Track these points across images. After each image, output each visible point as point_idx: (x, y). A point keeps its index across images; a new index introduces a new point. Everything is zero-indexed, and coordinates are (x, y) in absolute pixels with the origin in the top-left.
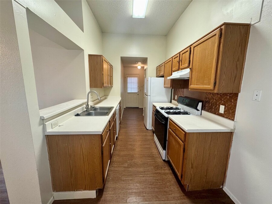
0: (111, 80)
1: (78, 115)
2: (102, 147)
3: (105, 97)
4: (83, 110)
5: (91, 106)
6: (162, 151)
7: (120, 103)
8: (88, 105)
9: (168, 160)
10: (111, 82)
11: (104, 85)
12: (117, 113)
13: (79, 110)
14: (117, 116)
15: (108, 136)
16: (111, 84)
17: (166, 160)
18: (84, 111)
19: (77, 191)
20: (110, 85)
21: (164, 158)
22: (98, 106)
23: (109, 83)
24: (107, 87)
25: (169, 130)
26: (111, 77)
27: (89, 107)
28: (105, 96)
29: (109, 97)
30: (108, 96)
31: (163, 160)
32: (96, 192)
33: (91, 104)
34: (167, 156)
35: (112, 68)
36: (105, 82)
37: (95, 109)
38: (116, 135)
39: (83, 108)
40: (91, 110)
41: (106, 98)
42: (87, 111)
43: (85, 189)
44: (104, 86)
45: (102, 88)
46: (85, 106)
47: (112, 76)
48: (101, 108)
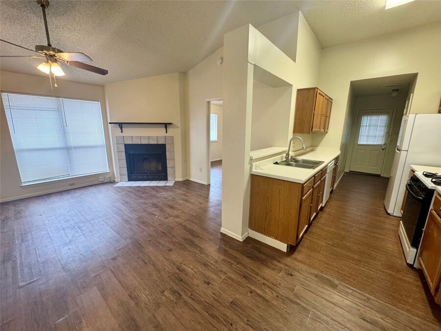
0: (325, 121)
1: (276, 163)
2: (301, 200)
3: (313, 148)
4: (282, 159)
5: (292, 157)
6: (409, 248)
7: (337, 159)
8: (288, 154)
9: (420, 268)
10: (326, 126)
11: (314, 129)
12: (328, 171)
13: (278, 159)
14: (328, 177)
15: (310, 194)
16: (324, 128)
17: (414, 266)
18: (283, 161)
19: (268, 236)
20: (322, 130)
21: (410, 261)
22: (300, 158)
23: (322, 126)
24: (318, 132)
25: (431, 211)
26: (327, 117)
27: (290, 158)
28: (312, 146)
29: (319, 149)
30: (317, 147)
31: (408, 264)
32: (288, 247)
33: (291, 154)
34: (418, 259)
35: (330, 103)
36: (316, 126)
37: (296, 161)
38: (322, 203)
39: (282, 157)
40: (291, 161)
41: (312, 150)
42: (286, 161)
43: (276, 238)
44: (313, 131)
45: (309, 133)
46: (285, 155)
47: (328, 115)
48: (304, 161)
